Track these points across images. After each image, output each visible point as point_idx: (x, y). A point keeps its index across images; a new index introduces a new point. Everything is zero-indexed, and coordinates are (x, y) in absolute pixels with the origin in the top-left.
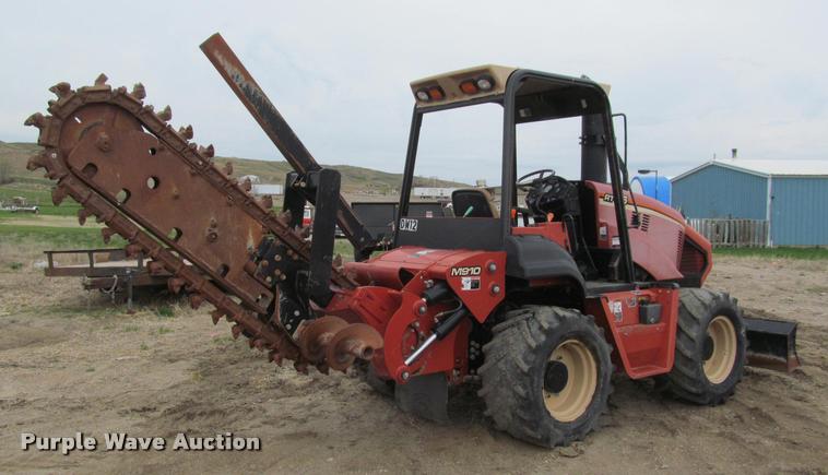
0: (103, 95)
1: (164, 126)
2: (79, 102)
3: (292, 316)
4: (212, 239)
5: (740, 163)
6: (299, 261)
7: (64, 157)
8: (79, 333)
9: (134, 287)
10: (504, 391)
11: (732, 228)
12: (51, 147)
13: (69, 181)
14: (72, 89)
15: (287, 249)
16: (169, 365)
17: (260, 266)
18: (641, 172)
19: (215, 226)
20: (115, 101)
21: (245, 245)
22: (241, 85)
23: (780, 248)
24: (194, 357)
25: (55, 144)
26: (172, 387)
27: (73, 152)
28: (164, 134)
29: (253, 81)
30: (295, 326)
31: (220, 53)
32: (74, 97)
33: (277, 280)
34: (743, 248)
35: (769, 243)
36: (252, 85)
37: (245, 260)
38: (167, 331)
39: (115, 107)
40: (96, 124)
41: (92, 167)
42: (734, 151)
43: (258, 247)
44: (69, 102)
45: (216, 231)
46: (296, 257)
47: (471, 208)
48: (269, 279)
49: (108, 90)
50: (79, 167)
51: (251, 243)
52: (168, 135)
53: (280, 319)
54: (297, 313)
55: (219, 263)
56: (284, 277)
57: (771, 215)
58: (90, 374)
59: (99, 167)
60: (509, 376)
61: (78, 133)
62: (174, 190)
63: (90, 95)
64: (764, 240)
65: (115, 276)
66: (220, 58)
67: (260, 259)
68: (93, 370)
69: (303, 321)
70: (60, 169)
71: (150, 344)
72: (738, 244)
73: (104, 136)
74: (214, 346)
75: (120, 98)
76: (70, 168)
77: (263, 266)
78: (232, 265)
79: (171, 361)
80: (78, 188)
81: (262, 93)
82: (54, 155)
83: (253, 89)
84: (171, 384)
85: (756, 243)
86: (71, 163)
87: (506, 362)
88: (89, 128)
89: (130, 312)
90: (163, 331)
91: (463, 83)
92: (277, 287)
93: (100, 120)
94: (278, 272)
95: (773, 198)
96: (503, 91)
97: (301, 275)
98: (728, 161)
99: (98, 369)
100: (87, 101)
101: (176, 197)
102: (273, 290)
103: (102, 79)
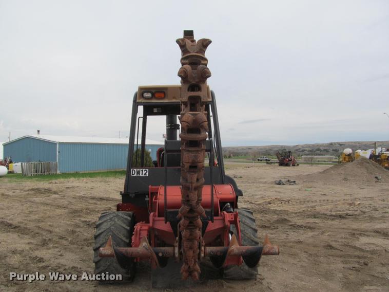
5: (41, 136)
11: (43, 166)
23: (63, 174)
34: (47, 175)
35: (58, 172)
57: (59, 159)
64: (56, 171)
72: (45, 173)
85: (53, 172)
95: (59, 152)
96: (211, 100)
98: (35, 135)
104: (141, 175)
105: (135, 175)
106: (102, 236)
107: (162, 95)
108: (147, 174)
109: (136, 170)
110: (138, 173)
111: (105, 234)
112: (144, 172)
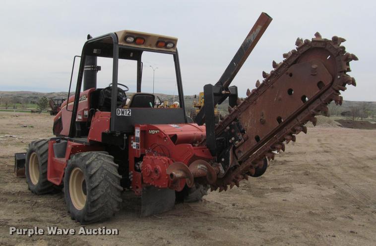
104: (125, 115)
105: (120, 115)
106: (97, 174)
107: (143, 41)
108: (130, 114)
109: (120, 110)
110: (123, 113)
111: (99, 172)
112: (128, 112)
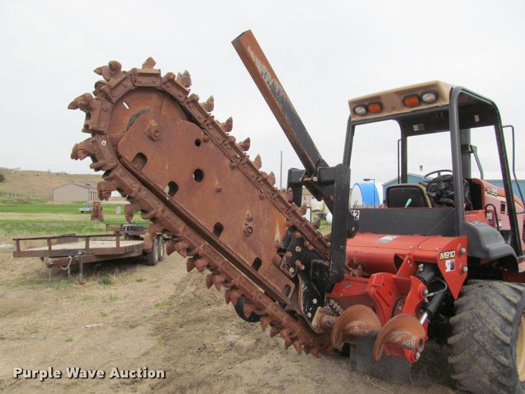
0: (154, 79)
1: (207, 116)
2: (129, 85)
3: (311, 304)
4: (248, 233)
6: (314, 251)
7: (114, 145)
8: (48, 303)
9: (84, 264)
10: (483, 360)
12: (101, 133)
13: (119, 172)
14: (122, 70)
15: (304, 241)
16: (131, 331)
17: (285, 258)
18: (365, 180)
19: (250, 220)
20: (164, 87)
21: (274, 239)
22: (268, 82)
24: (147, 321)
25: (105, 130)
26: (144, 355)
27: (122, 140)
28: (208, 125)
29: (278, 80)
30: (313, 313)
31: (252, 49)
32: (125, 79)
33: (298, 271)
36: (276, 83)
37: (274, 253)
38: (116, 298)
39: (163, 93)
40: (144, 112)
41: (142, 156)
42: (421, 167)
43: (284, 240)
44: (119, 84)
45: (250, 224)
46: (311, 248)
47: (409, 201)
48: (292, 270)
49: (157, 75)
50: (129, 156)
51: (278, 236)
52: (211, 127)
53: (302, 308)
54: (315, 301)
55: (254, 257)
56: (303, 268)
58: (70, 344)
59: (149, 158)
60: (488, 347)
61: (126, 120)
62: (217, 184)
63: (140, 79)
65: (70, 257)
66: (252, 54)
67: (284, 251)
68: (71, 340)
69: (319, 308)
70: (109, 158)
71: (106, 311)
73: (153, 123)
74: (157, 311)
75: (169, 84)
76: (119, 157)
77: (287, 258)
78: (263, 258)
79: (132, 327)
80: (129, 181)
81: (284, 91)
82: (104, 143)
83: (277, 87)
84: (142, 352)
86: (121, 152)
87: (482, 334)
88: (138, 115)
89: (81, 283)
90: (112, 298)
91: (405, 98)
92: (300, 278)
93: (148, 107)
94: (298, 263)
96: (448, 103)
97: (315, 263)
99: (75, 338)
100: (137, 84)
101: (219, 191)
102: (296, 280)
103: (150, 62)
